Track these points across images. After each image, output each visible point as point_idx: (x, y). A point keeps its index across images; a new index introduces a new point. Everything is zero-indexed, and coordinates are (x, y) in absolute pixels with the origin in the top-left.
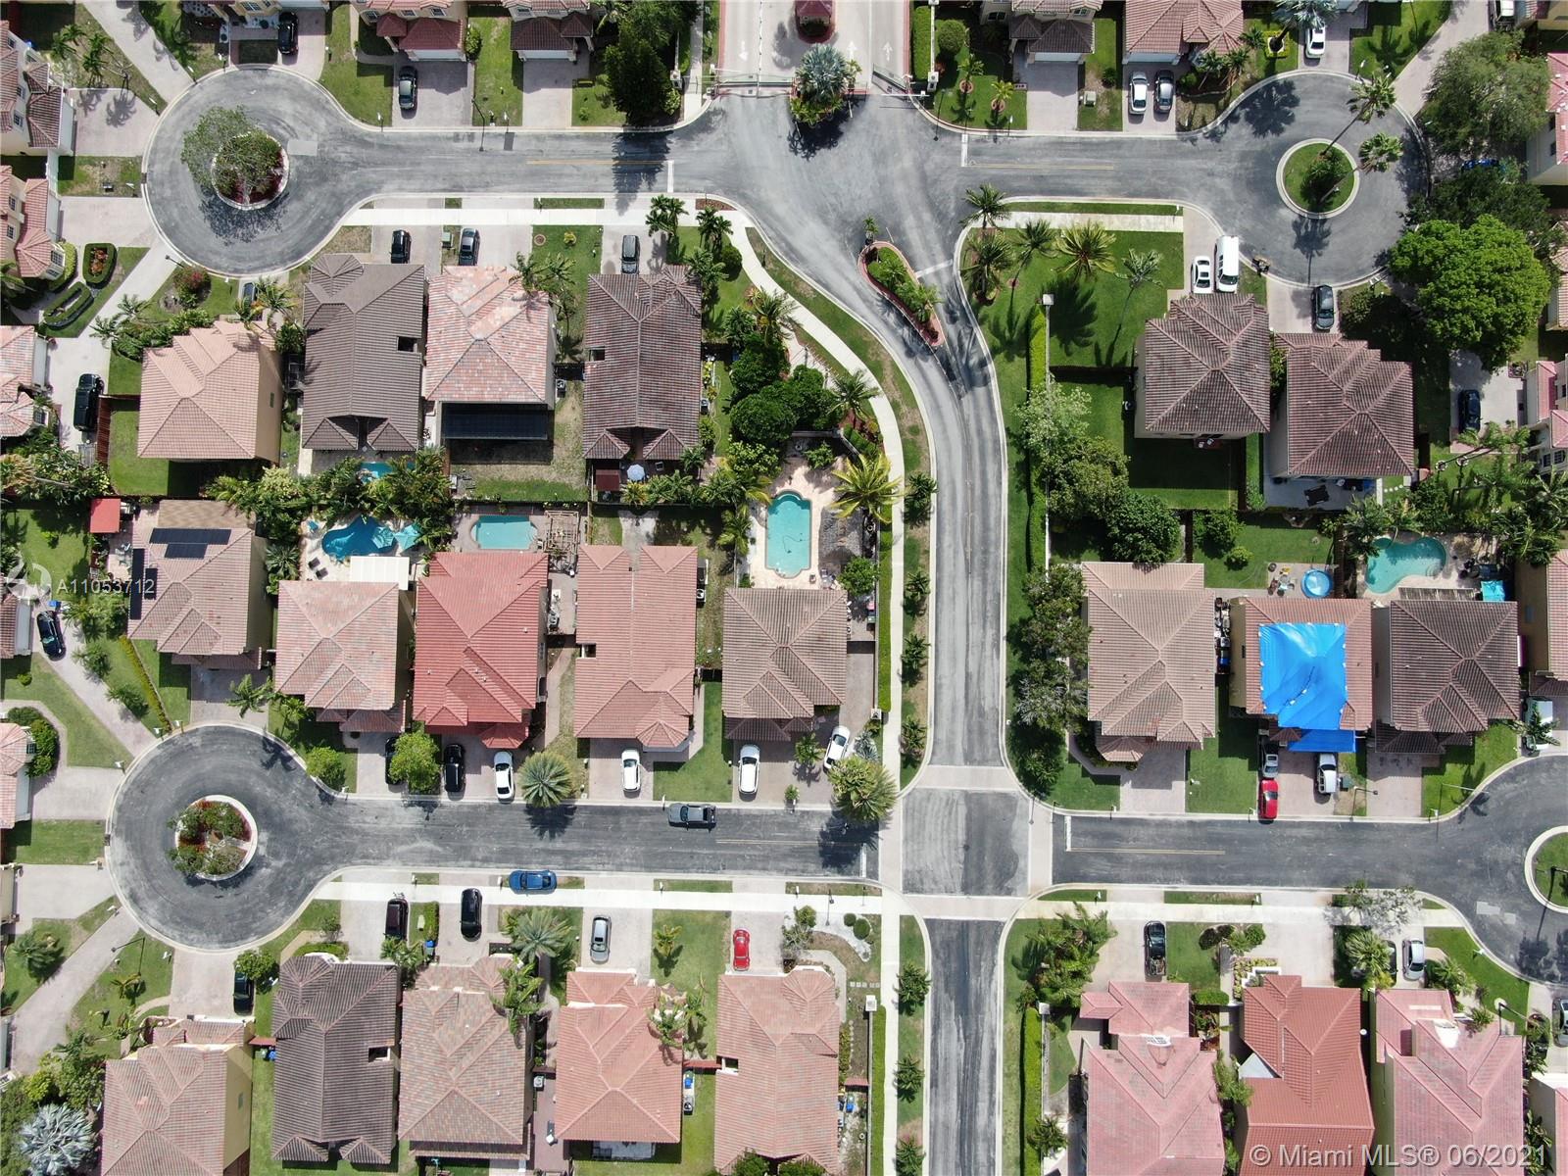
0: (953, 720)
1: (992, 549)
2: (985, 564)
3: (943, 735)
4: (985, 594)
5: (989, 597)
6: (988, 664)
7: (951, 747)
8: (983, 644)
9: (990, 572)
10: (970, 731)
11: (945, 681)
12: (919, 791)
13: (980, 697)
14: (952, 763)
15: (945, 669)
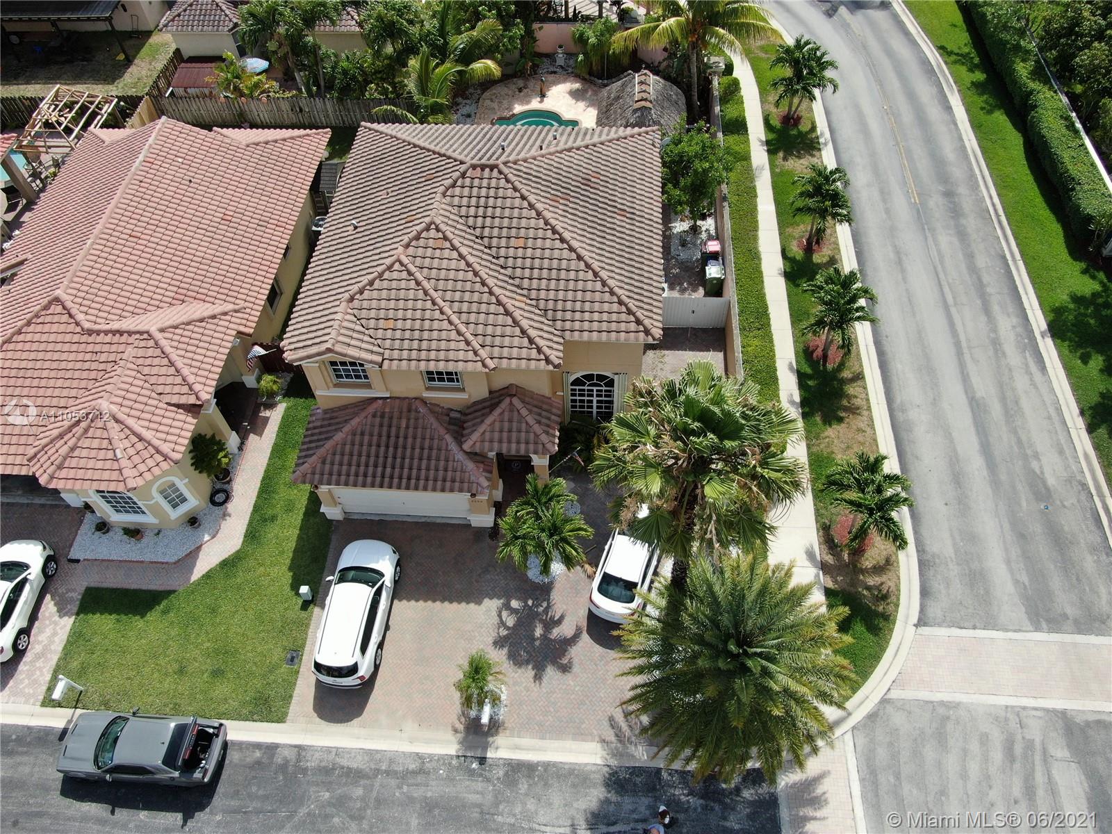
0: (962, 505)
1: (962, 190)
2: (955, 212)
3: (942, 543)
4: (970, 257)
5: (982, 261)
6: (1021, 382)
7: (976, 578)
8: (996, 344)
9: (971, 223)
10: (1022, 537)
11: (919, 418)
12: (904, 706)
13: (1026, 453)
14: (990, 623)
15: (911, 390)
